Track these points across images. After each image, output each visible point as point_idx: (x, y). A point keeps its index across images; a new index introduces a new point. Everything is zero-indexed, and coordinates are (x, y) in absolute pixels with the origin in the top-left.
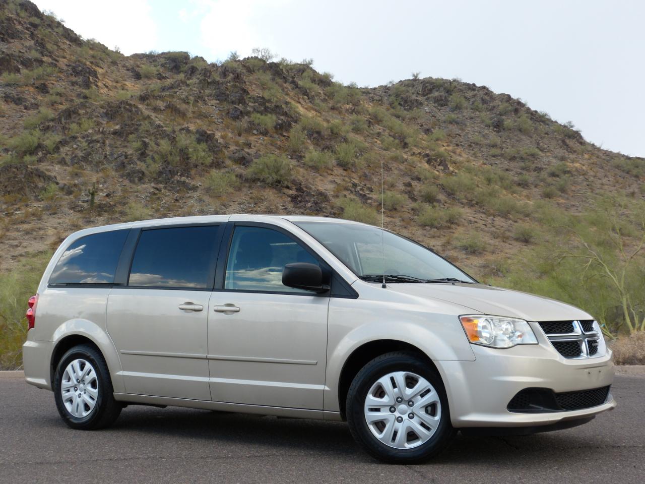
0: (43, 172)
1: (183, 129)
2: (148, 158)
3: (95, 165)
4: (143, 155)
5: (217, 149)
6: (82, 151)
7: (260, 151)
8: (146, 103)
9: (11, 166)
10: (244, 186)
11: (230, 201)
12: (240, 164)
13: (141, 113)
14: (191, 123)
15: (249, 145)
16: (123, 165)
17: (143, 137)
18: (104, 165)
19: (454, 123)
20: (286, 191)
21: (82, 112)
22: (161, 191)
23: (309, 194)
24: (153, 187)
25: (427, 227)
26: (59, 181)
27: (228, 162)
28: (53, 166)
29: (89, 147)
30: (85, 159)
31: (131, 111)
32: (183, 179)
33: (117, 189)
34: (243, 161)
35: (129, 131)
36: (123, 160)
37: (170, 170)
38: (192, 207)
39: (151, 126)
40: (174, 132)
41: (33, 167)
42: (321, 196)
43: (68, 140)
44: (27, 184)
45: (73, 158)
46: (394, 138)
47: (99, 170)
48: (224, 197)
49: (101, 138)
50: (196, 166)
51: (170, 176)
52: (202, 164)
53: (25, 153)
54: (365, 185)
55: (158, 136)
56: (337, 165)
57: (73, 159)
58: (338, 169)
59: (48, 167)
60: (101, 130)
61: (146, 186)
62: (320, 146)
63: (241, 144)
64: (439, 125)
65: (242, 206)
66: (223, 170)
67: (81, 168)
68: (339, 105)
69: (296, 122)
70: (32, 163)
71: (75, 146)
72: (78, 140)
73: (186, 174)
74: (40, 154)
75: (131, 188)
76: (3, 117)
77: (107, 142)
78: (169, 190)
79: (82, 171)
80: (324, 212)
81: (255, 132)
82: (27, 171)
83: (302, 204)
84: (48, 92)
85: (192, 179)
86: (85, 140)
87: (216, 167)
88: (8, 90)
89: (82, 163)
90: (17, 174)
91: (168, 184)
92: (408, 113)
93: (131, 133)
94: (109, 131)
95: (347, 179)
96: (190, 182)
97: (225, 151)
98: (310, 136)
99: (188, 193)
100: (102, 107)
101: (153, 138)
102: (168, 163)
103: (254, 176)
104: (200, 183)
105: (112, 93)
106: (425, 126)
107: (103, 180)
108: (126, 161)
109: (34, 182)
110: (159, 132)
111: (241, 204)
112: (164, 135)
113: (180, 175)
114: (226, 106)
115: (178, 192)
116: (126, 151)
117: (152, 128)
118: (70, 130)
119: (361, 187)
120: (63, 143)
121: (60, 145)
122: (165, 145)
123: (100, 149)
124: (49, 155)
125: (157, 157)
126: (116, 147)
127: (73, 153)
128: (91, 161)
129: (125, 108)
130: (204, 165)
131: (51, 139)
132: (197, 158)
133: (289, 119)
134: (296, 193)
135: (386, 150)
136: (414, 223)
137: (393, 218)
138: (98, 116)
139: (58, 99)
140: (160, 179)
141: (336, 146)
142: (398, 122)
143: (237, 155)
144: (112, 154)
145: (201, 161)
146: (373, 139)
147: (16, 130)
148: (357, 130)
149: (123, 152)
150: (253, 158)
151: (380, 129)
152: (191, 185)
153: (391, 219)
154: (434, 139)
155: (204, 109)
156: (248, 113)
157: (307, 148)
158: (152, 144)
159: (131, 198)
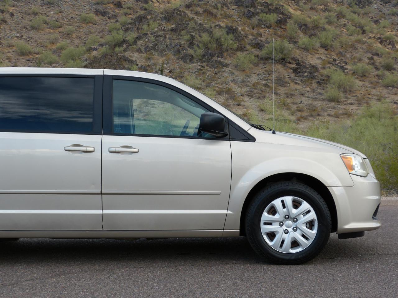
0: (127, 58)
1: (217, 26)
2: (194, 46)
3: (160, 52)
4: (191, 44)
5: (240, 38)
6: (151, 43)
7: (268, 39)
8: (190, 9)
9: (107, 55)
10: (260, 63)
11: (251, 73)
12: (256, 48)
13: (188, 16)
14: (220, 22)
15: (261, 35)
16: (179, 51)
17: (190, 32)
18: (166, 52)
19: (395, 15)
20: (289, 65)
21: (149, 17)
22: (205, 68)
23: (305, 67)
24: (200, 65)
25: (390, 87)
26: (138, 63)
27: (248, 47)
28: (133, 53)
29: (156, 40)
30: (154, 48)
31: (181, 15)
32: (219, 59)
33: (176, 67)
34: (258, 46)
35: (181, 29)
36: (179, 48)
37: (210, 54)
38: (226, 78)
39: (195, 24)
40: (211, 27)
41: (121, 55)
42: (313, 68)
43: (142, 36)
44: (118, 66)
45: (146, 47)
46: (356, 27)
47: (163, 55)
48: (247, 70)
49: (163, 34)
50: (227, 50)
51: (210, 57)
52: (231, 49)
53: (115, 46)
54: (342, 60)
55: (201, 31)
56: (321, 47)
57: (146, 49)
58: (321, 49)
59: (131, 55)
60: (163, 29)
61: (195, 65)
62: (307, 34)
63: (255, 34)
64: (385, 17)
65: (260, 76)
66: (245, 53)
67: (152, 54)
68: (316, 6)
69: (290, 18)
70: (121, 52)
71: (146, 40)
72: (148, 36)
73: (221, 56)
74: (125, 46)
75: (185, 66)
76: (95, 24)
77: (167, 36)
78: (210, 67)
79: (153, 57)
80: (316, 79)
81: (263, 26)
82: (118, 57)
83: (301, 74)
84: (122, 7)
85: (225, 59)
86: (153, 35)
87: (240, 51)
88: (98, 7)
89: (152, 51)
90: (111, 60)
91: (209, 63)
92: (362, 10)
93: (183, 30)
94: (168, 29)
95: (328, 56)
96: (224, 61)
97: (246, 40)
98: (300, 27)
99: (223, 68)
100: (162, 13)
101: (197, 32)
102: (209, 49)
103: (267, 56)
104: (230, 62)
105: (162, 6)
106: (374, 18)
107: (166, 62)
108: (180, 48)
109: (122, 65)
110: (202, 29)
111: (259, 75)
112: (205, 30)
113: (217, 57)
114: (242, 9)
115: (216, 68)
116: (180, 42)
117: (196, 26)
118: (142, 30)
119: (339, 61)
120: (138, 38)
121: (137, 40)
122: (205, 37)
123: (163, 41)
124: (130, 47)
125: (200, 45)
126: (173, 40)
127: (146, 45)
128: (158, 50)
129: (177, 13)
130: (232, 50)
131: (131, 36)
132: (228, 45)
133: (285, 17)
134: (296, 66)
135: (351, 36)
136: (380, 85)
137: (364, 81)
138: (160, 20)
139: (129, 11)
140: (204, 60)
141: (319, 34)
142: (355, 16)
143: (254, 42)
144: (171, 44)
145: (230, 47)
146: (341, 28)
147: (104, 32)
148: (330, 23)
149: (178, 42)
150: (264, 44)
151: (345, 21)
152: (224, 63)
153: (363, 83)
154: (382, 27)
155: (228, 12)
156: (258, 14)
157: (299, 36)
158: (197, 36)
159: (186, 73)
